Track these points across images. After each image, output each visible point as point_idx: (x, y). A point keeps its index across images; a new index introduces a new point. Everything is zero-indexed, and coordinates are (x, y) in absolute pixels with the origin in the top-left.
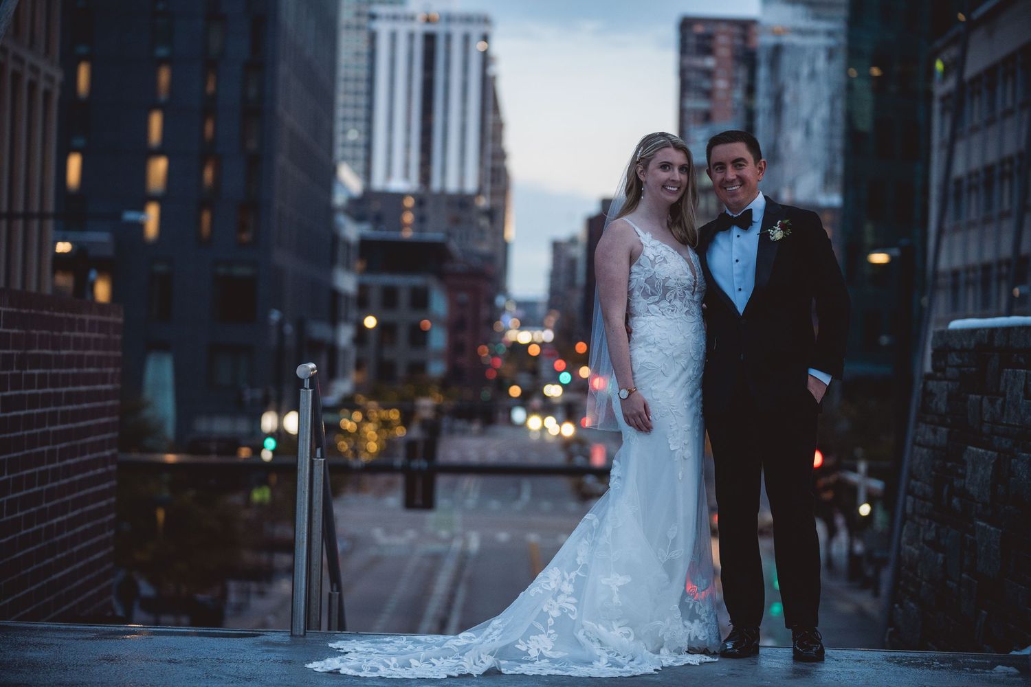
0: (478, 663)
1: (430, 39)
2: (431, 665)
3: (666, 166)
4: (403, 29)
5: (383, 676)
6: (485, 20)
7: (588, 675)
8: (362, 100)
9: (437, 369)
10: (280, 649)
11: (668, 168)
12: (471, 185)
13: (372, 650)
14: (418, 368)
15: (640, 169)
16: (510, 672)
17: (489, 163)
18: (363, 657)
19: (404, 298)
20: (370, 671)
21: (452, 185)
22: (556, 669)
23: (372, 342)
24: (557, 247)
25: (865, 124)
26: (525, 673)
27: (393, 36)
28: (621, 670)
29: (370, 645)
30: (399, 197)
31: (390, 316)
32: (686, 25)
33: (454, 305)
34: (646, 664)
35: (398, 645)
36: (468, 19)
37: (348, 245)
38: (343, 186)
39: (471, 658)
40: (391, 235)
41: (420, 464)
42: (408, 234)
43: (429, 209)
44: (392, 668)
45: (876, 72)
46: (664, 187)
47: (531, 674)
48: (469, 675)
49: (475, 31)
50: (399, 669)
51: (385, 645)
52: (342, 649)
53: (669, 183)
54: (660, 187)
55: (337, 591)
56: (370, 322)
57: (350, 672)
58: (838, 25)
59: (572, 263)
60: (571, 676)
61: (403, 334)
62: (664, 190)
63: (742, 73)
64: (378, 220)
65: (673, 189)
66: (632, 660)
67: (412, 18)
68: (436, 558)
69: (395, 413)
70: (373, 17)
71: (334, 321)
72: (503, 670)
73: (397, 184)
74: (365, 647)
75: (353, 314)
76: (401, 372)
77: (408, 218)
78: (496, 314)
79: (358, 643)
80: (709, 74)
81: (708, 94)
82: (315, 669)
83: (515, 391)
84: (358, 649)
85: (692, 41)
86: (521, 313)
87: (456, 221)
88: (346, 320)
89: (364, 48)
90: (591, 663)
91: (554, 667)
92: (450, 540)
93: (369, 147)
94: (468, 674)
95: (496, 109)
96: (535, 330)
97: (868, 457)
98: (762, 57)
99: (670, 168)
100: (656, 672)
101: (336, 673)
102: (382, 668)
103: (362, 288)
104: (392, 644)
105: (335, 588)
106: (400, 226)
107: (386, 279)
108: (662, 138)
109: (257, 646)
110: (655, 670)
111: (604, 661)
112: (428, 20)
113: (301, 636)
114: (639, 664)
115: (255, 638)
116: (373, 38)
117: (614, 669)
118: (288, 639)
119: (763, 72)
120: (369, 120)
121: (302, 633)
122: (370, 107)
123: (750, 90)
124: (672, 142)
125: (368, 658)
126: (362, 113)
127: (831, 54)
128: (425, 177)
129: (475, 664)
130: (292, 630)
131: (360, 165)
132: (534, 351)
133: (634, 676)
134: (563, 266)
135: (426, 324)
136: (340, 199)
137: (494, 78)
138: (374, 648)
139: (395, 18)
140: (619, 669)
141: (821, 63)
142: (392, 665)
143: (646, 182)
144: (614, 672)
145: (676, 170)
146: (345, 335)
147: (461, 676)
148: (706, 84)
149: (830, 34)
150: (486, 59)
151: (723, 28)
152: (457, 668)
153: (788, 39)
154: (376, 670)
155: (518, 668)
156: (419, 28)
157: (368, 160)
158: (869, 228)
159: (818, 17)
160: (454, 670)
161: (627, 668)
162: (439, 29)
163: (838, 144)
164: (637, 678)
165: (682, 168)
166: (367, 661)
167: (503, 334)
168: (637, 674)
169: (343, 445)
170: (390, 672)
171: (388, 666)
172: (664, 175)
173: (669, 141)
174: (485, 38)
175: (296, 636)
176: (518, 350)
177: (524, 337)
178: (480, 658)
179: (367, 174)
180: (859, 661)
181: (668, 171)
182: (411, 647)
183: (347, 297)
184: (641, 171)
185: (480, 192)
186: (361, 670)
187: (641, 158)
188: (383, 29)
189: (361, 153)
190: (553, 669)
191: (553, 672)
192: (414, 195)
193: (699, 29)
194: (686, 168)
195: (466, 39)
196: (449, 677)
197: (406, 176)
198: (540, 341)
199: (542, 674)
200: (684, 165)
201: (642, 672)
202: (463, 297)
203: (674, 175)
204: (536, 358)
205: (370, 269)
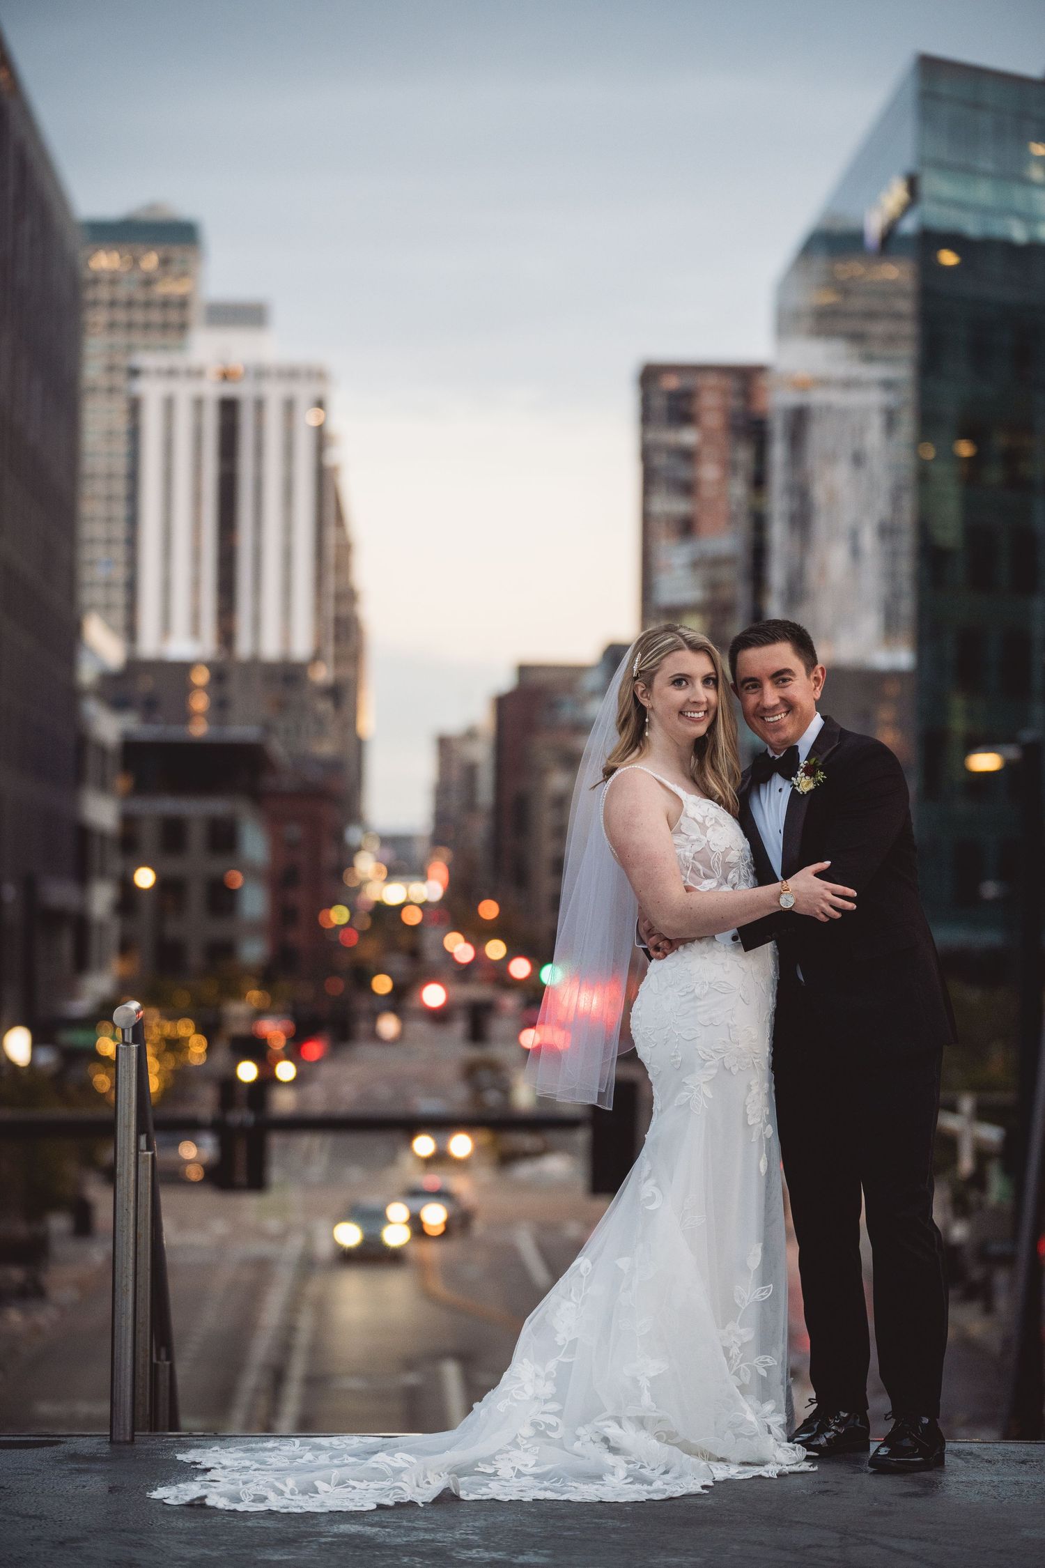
0: (423, 1484)
1: (229, 408)
2: (350, 1489)
3: (680, 681)
4: (184, 392)
5: (275, 1509)
6: (318, 375)
7: (598, 1499)
8: (120, 510)
9: (253, 951)
10: (98, 1466)
11: (684, 683)
12: (302, 647)
13: (247, 1463)
14: (222, 951)
15: (640, 689)
16: (472, 1497)
17: (330, 609)
18: (236, 1476)
19: (197, 836)
20: (253, 1501)
21: (271, 649)
22: (546, 1489)
23: (146, 910)
24: (444, 745)
25: (949, 533)
26: (498, 1498)
27: (169, 405)
28: (649, 1488)
29: (241, 1454)
30: (183, 669)
31: (176, 867)
32: (650, 376)
33: (279, 844)
34: (689, 1478)
35: (287, 1454)
36: (291, 374)
37: (102, 750)
38: (93, 653)
39: (413, 1475)
40: (172, 732)
41: (242, 1116)
42: (199, 729)
43: (234, 688)
44: (288, 1495)
45: (965, 449)
46: (681, 713)
47: (507, 1499)
48: (412, 1504)
49: (304, 392)
50: (299, 1497)
51: (267, 1454)
52: (199, 1463)
53: (689, 707)
54: (676, 715)
55: (167, 1360)
56: (145, 878)
57: (222, 1504)
58: (903, 371)
59: (470, 771)
60: (570, 1501)
61: (196, 896)
62: (684, 719)
63: (744, 455)
64: (150, 707)
65: (696, 715)
66: (666, 1472)
67: (197, 374)
68: (263, 1266)
69: (187, 1027)
70: (134, 373)
71: (82, 875)
72: (463, 1494)
73: (181, 647)
74: (236, 1459)
75: (116, 864)
76: (195, 958)
77: (200, 702)
78: (346, 857)
79: (223, 1451)
80: (688, 455)
81: (688, 489)
82: (165, 1501)
83: (382, 984)
84: (225, 1462)
85: (659, 403)
86: (388, 854)
87: (282, 706)
88: (103, 874)
89: (120, 423)
90: (600, 1477)
91: (543, 1486)
92: (281, 1237)
93: (132, 587)
94: (410, 1501)
95: (340, 520)
96: (411, 881)
97: (975, 1087)
98: (778, 428)
99: (687, 684)
100: (705, 1491)
101: (198, 1506)
102: (272, 1496)
103: (128, 821)
104: (278, 1452)
105: (163, 1356)
106: (186, 716)
107: (168, 805)
108: (669, 634)
109: (59, 1461)
110: (704, 1487)
111: (621, 1473)
112: (226, 376)
113: (126, 1442)
114: (676, 1478)
115: (54, 1448)
116: (135, 407)
117: (638, 1486)
118: (106, 1448)
119: (778, 452)
120: (132, 542)
121: (128, 1438)
122: (133, 521)
123: (759, 482)
124: (685, 640)
125: (244, 1477)
126: (119, 531)
127: (891, 419)
128: (226, 636)
129: (418, 1486)
130: (111, 1432)
131: (119, 616)
132: (412, 917)
133: (671, 1499)
134: (456, 774)
135: (236, 879)
136: (87, 673)
137: (335, 470)
138: (251, 1460)
139: (171, 373)
140: (646, 1487)
141: (874, 437)
142: (287, 1490)
143: (652, 709)
144: (638, 1492)
145: (699, 684)
146: (101, 898)
147: (399, 1505)
148: (683, 473)
149: (888, 385)
150: (321, 439)
151: (712, 380)
152: (392, 1492)
153: (817, 398)
154: (263, 1499)
155: (484, 1490)
156: (212, 390)
157: (132, 607)
158: (958, 704)
159: (869, 358)
160: (387, 1496)
161: (658, 1484)
162: (244, 391)
163: (906, 566)
164: (676, 1502)
165: (706, 680)
166: (245, 1483)
167: (358, 890)
168: (675, 1496)
169: (103, 1083)
170: (285, 1502)
171: (281, 1493)
172: (679, 696)
173: (681, 640)
174: (320, 404)
175: (119, 1443)
176: (385, 915)
177: (393, 894)
178: (425, 1477)
179: (130, 631)
180: (1024, 1462)
181: (685, 688)
182: (309, 1456)
183: (103, 836)
184: (643, 692)
185: (317, 656)
186: (239, 1500)
187: (640, 672)
188: (151, 391)
189: (119, 597)
190: (540, 1490)
191: (541, 1495)
192: (209, 665)
193: (671, 383)
194: (713, 679)
195: (289, 406)
196: (381, 1507)
197: (195, 631)
198: (420, 900)
199: (524, 1500)
200: (710, 674)
201: (684, 1492)
202: (294, 831)
203: (696, 693)
204: (415, 929)
205: (141, 788)
